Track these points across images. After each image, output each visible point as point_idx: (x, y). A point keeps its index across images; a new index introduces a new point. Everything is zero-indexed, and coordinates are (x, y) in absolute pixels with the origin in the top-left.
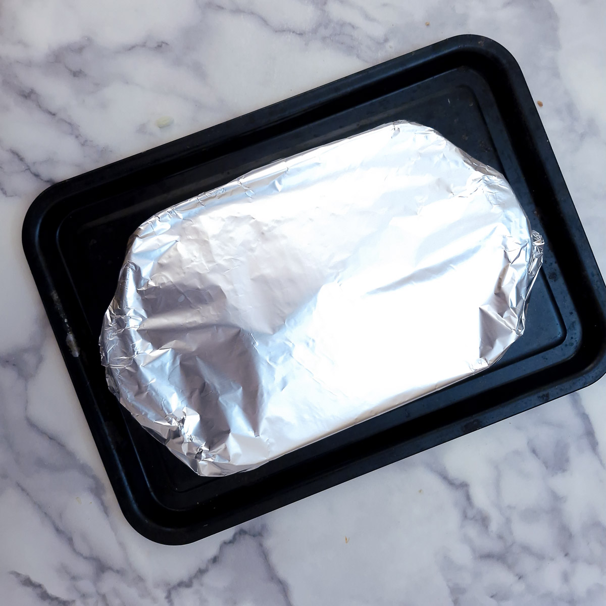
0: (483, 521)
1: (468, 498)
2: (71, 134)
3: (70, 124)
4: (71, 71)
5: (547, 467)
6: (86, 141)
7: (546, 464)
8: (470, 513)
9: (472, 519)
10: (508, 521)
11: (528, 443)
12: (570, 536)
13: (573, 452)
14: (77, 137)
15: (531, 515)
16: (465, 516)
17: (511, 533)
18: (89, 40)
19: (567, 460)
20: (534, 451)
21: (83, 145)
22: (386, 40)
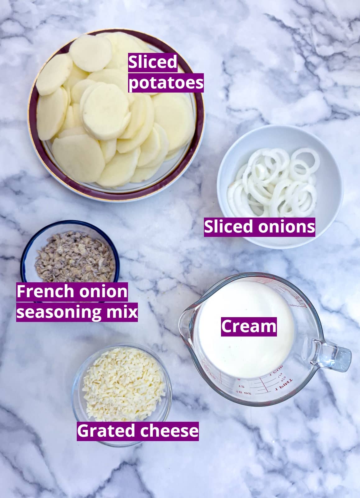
0: (269, 450)
1: (260, 436)
2: (15, 228)
3: (14, 223)
4: (14, 191)
5: (306, 415)
6: (24, 232)
7: (305, 413)
8: (261, 445)
9: (262, 449)
10: (284, 449)
11: (294, 401)
12: (322, 457)
13: (321, 406)
14: (19, 230)
15: (297, 445)
16: (258, 447)
17: (286, 456)
18: (25, 173)
19: (318, 411)
20: (298, 406)
21: (22, 234)
22: (199, 165)
